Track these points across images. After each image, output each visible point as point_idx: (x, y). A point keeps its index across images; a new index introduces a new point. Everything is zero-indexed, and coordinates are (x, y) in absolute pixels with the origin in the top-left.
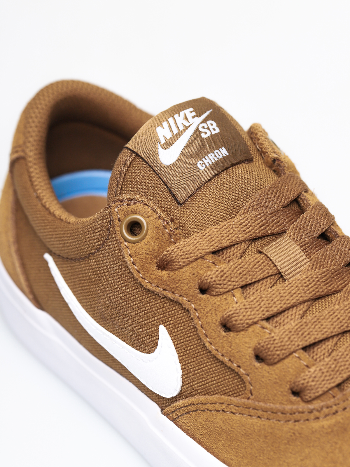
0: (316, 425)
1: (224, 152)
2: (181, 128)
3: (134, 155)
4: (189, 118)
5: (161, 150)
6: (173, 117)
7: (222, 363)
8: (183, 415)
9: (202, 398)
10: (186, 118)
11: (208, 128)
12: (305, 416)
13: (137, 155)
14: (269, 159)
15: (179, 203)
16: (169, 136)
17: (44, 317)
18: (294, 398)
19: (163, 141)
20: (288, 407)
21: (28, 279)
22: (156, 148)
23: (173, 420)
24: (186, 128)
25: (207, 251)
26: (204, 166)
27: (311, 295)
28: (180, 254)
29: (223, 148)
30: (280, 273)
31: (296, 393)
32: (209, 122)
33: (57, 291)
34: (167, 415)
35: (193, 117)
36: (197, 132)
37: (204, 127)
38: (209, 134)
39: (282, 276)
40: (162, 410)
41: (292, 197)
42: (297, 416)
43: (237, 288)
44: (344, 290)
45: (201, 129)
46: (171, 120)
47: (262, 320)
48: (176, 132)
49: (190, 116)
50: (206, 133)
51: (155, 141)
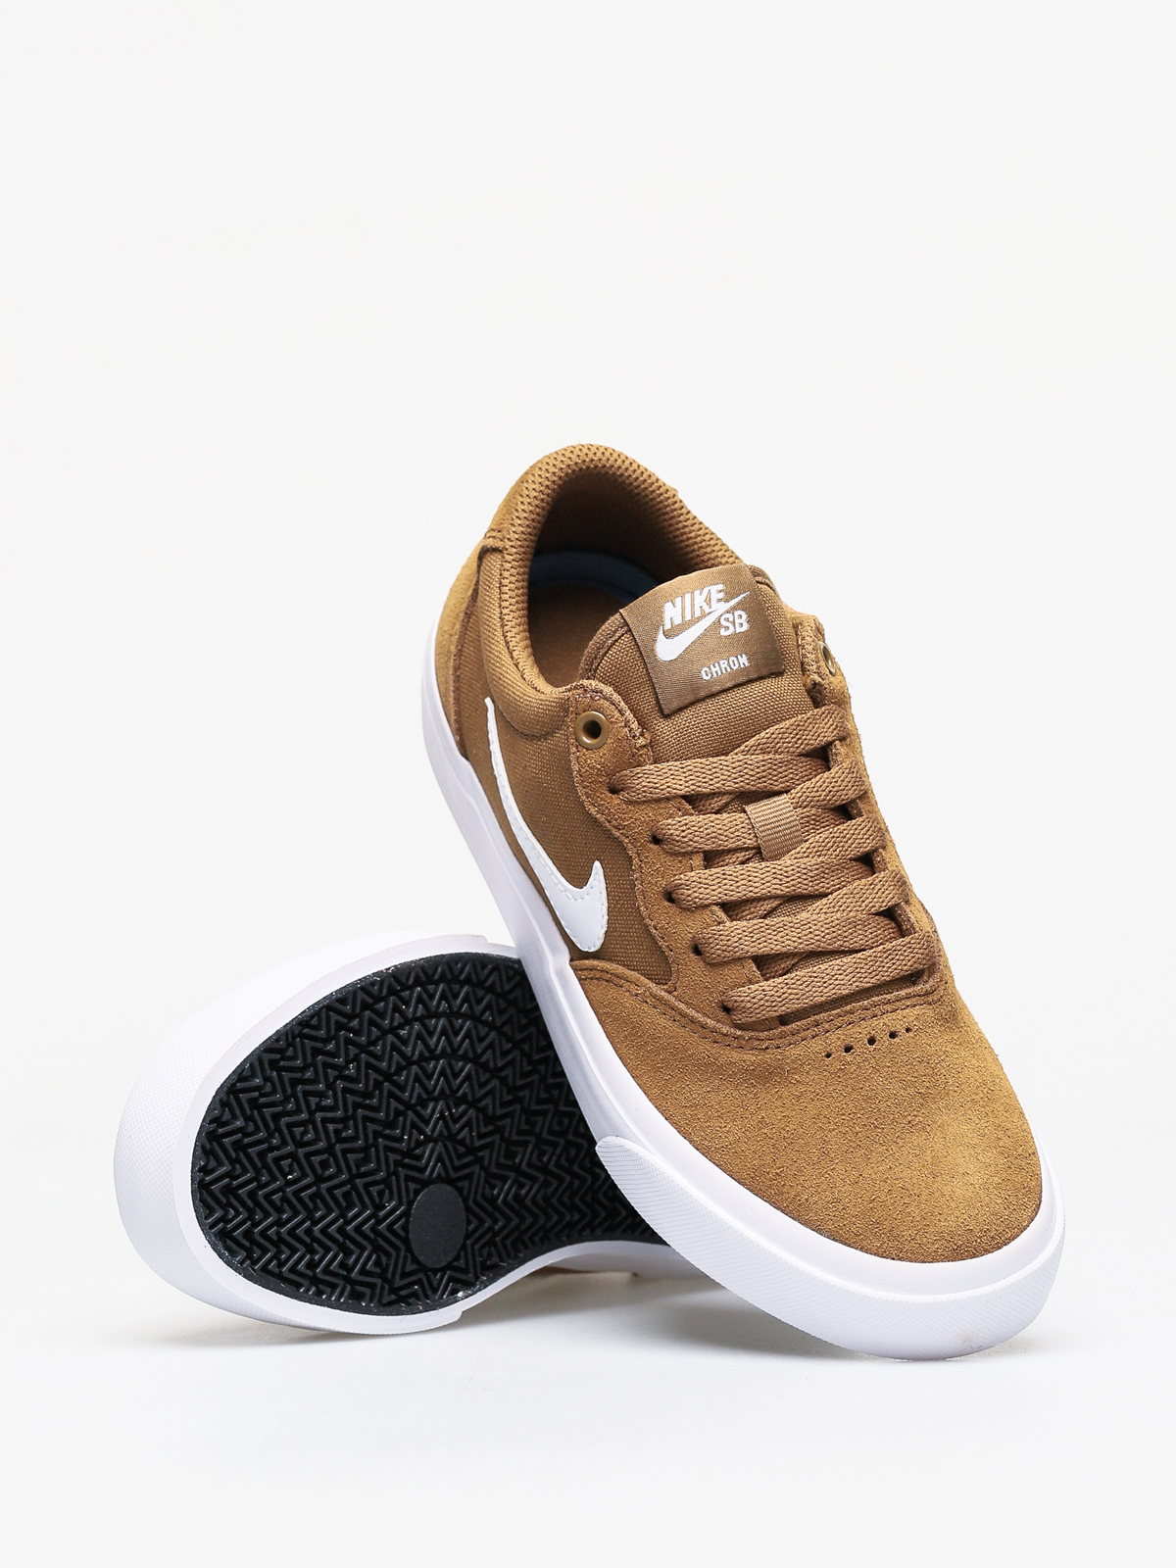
0: (735, 1055)
1: (744, 660)
2: (698, 614)
3: (626, 628)
4: (714, 601)
5: (661, 636)
6: (693, 593)
7: (653, 938)
8: (592, 979)
9: (621, 970)
10: (708, 601)
11: (734, 623)
12: (728, 1041)
13: (630, 630)
14: (808, 681)
15: (661, 710)
16: (678, 621)
17: (466, 765)
18: (722, 1014)
19: (668, 626)
20: (711, 1022)
21: (457, 700)
22: (656, 634)
23: (580, 980)
24: (704, 615)
25: (679, 792)
26: (710, 675)
27: (787, 890)
28: (643, 784)
29: (744, 655)
30: (760, 848)
31: (727, 1010)
32: (737, 613)
33: (488, 743)
34: (575, 970)
35: (719, 600)
36: (717, 624)
37: (727, 620)
38: (731, 630)
39: (760, 853)
40: (571, 960)
41: (816, 743)
42: (718, 1037)
43: (698, 852)
44: (835, 894)
45: (723, 622)
46: (688, 596)
47: (717, 904)
48: (688, 617)
49: (715, 596)
50: (727, 628)
51: (657, 625)
